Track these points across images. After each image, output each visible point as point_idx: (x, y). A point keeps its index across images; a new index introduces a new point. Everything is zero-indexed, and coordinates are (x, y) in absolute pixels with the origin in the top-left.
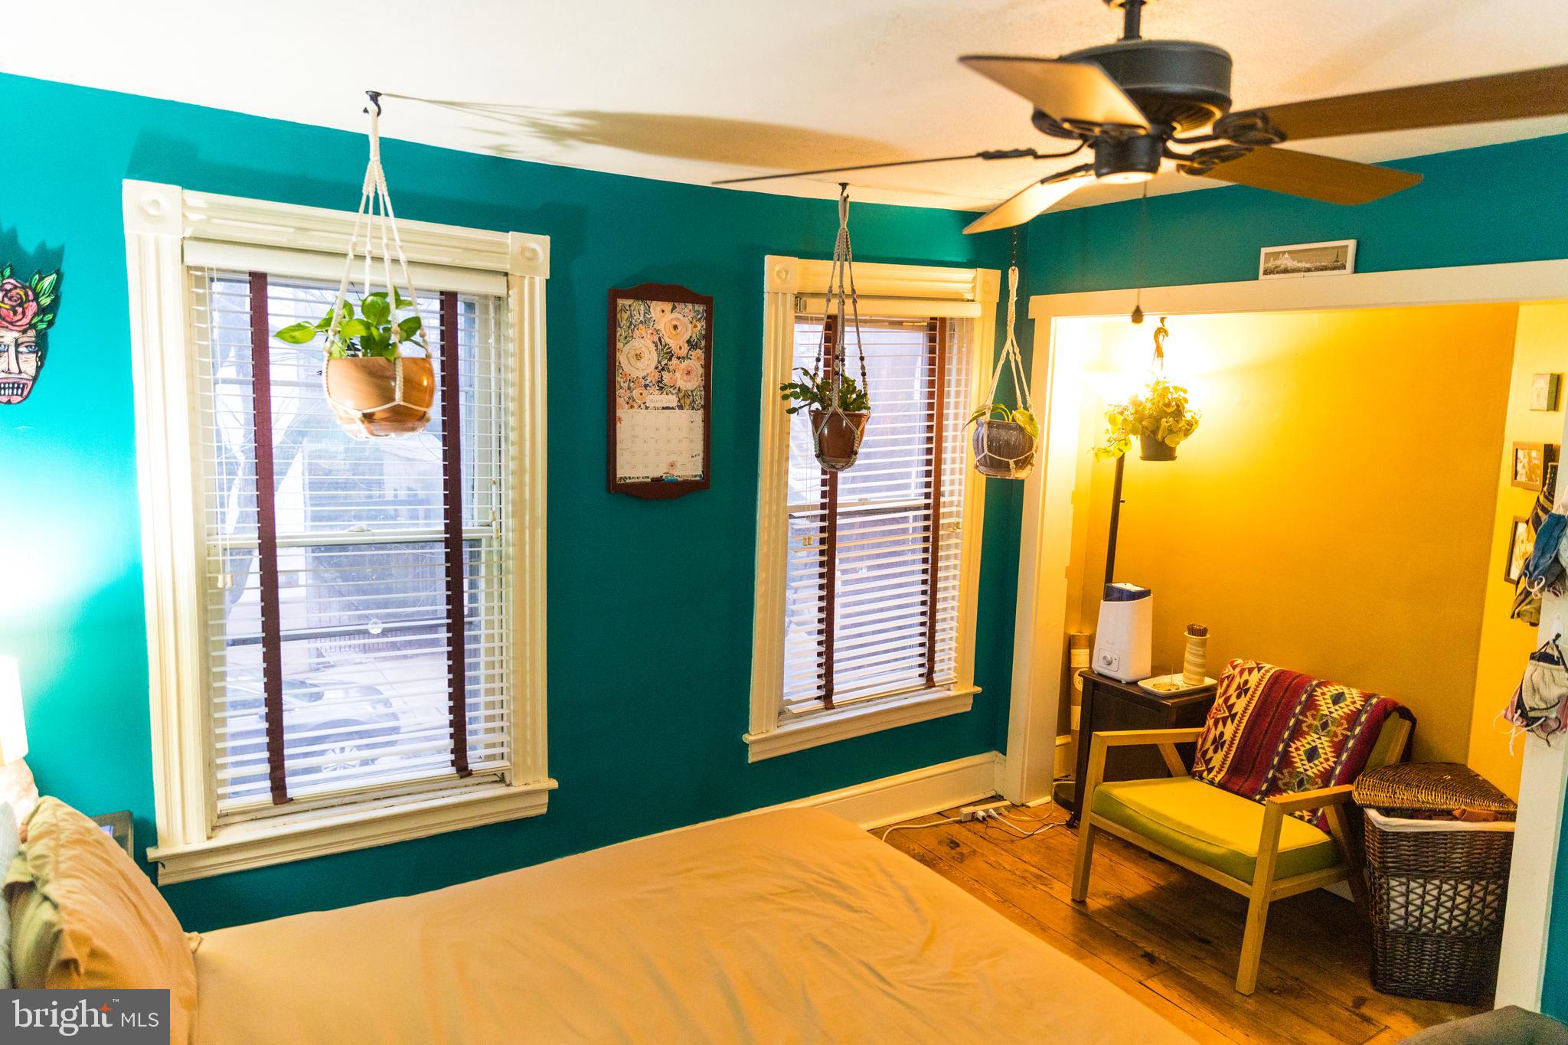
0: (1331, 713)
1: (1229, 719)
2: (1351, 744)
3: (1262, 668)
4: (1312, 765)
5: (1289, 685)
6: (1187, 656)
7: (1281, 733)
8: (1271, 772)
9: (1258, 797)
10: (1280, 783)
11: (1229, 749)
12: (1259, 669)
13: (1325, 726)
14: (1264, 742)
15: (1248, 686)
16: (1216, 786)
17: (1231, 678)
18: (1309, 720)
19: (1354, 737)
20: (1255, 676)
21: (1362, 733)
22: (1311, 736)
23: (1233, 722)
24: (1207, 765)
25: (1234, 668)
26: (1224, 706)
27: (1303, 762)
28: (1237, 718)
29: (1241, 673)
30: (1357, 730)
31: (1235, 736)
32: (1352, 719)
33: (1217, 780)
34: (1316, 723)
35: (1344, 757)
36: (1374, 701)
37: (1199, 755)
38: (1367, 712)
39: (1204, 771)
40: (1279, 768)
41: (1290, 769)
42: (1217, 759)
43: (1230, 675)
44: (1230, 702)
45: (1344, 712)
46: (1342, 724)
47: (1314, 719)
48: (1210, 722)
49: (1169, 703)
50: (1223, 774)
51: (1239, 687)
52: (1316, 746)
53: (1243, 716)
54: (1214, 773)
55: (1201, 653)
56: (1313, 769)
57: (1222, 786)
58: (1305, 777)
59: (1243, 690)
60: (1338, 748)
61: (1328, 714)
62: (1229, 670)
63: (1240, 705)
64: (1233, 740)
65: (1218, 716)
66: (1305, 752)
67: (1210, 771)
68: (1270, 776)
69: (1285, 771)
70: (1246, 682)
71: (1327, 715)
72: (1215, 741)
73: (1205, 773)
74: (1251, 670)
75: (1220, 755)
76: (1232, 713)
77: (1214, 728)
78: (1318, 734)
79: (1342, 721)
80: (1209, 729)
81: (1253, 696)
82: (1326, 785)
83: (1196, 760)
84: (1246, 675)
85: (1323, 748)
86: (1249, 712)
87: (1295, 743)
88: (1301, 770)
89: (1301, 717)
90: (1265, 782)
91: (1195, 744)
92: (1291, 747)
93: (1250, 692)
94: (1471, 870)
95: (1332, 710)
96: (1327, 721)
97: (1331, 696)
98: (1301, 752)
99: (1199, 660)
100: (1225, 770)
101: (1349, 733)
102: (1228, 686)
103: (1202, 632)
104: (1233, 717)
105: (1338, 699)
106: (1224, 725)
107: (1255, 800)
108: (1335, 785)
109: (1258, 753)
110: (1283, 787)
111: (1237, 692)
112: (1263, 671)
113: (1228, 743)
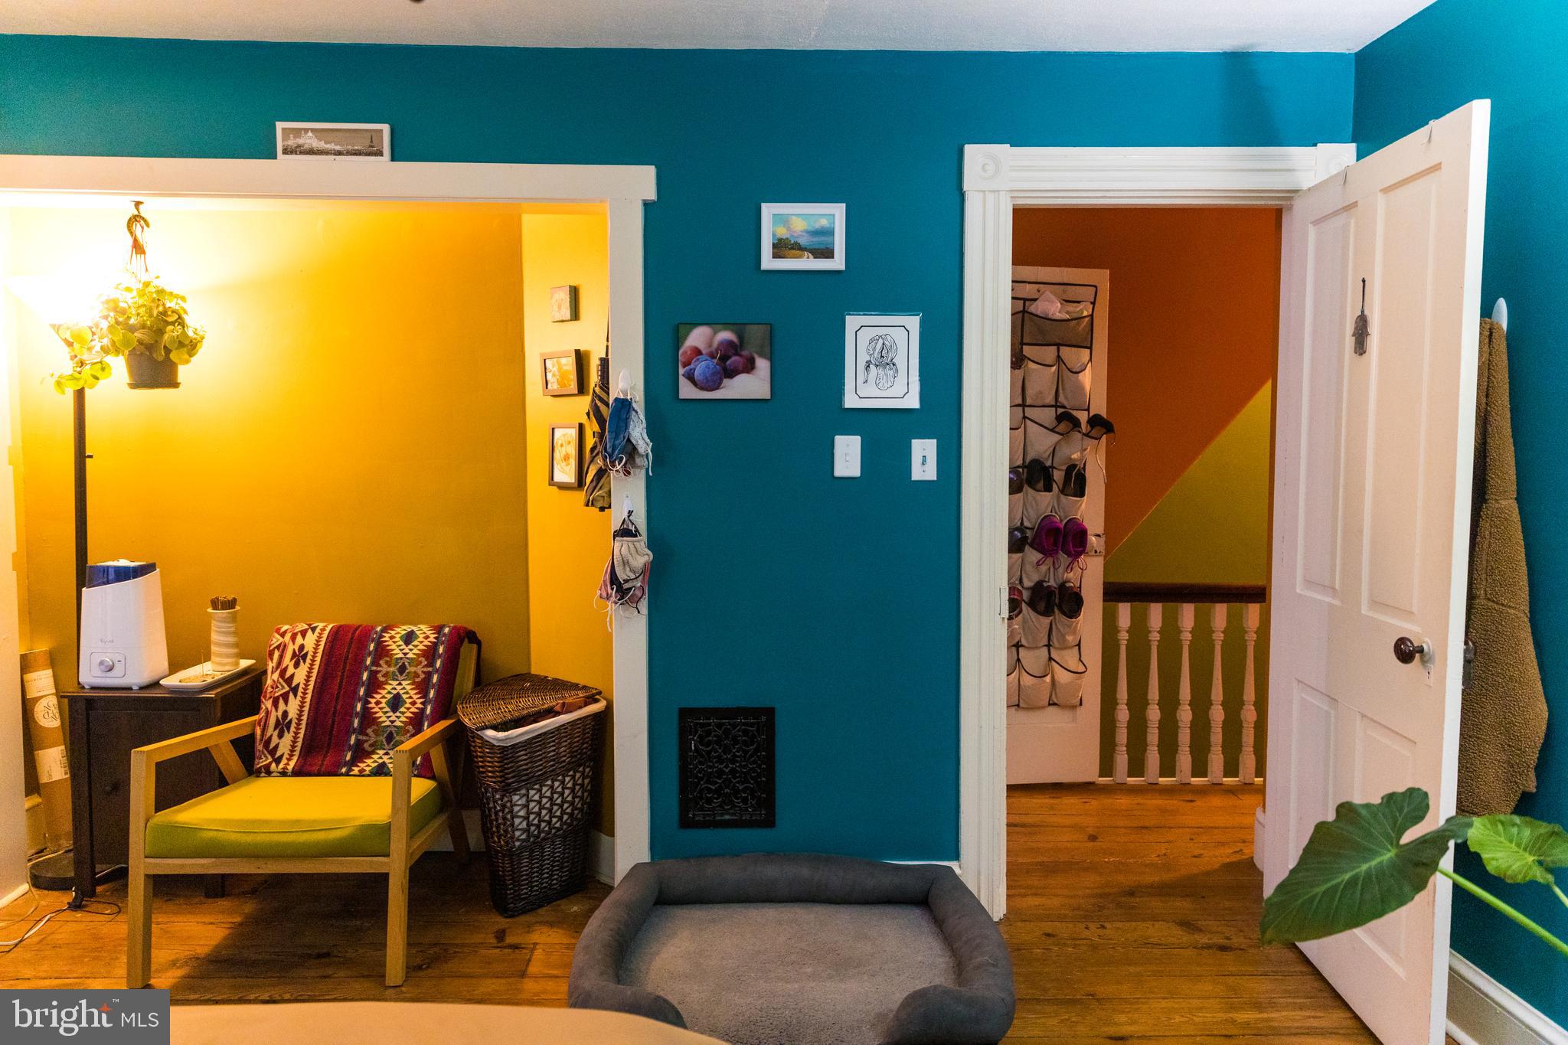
0: (405, 654)
1: (291, 694)
2: (435, 678)
3: (314, 627)
4: (398, 714)
5: (352, 638)
6: (214, 636)
7: (355, 692)
8: (353, 738)
9: (344, 770)
10: (366, 745)
11: (298, 728)
12: (313, 630)
13: (402, 669)
14: (339, 707)
15: (305, 651)
16: (290, 776)
17: (282, 648)
18: (384, 668)
19: (437, 671)
20: (309, 639)
21: (443, 664)
22: (390, 684)
23: (295, 696)
24: (273, 755)
25: (283, 635)
26: (281, 680)
27: (388, 715)
28: (300, 690)
29: (293, 638)
30: (438, 663)
31: (301, 711)
32: (430, 653)
33: (290, 768)
34: (392, 669)
35: (432, 693)
36: (447, 630)
37: (260, 747)
38: (443, 643)
39: (270, 763)
40: (362, 730)
41: (375, 727)
42: (284, 745)
43: (280, 645)
44: (288, 674)
45: (419, 650)
46: (421, 662)
47: (389, 666)
48: (268, 704)
49: (211, 695)
50: (295, 759)
51: (294, 655)
52: (398, 693)
53: (306, 685)
54: (284, 761)
55: (233, 629)
56: (400, 719)
57: (298, 773)
58: (393, 730)
59: (299, 657)
60: (423, 688)
61: (403, 656)
62: (277, 639)
63: (300, 675)
64: (300, 716)
65: (277, 695)
66: (388, 703)
67: (278, 761)
68: (352, 742)
69: (369, 731)
70: (302, 647)
71: (401, 658)
72: (278, 724)
73: (273, 765)
74: (304, 633)
75: (288, 737)
76: (293, 685)
77: (274, 710)
78: (397, 680)
79: (420, 659)
80: (268, 713)
81: (313, 661)
82: (419, 730)
83: (258, 754)
84: (299, 640)
85: (407, 693)
86: (313, 679)
87: (374, 697)
88: (388, 723)
89: (374, 668)
90: (349, 750)
91: (252, 736)
92: (370, 703)
93: (309, 657)
94: (573, 760)
95: (407, 651)
96: (404, 663)
97: (401, 638)
98: (383, 705)
99: (232, 640)
100: (297, 753)
101: (430, 669)
102: (281, 657)
103: (231, 604)
104: (295, 690)
105: (409, 638)
106: (286, 702)
107: (342, 775)
108: (429, 727)
109: (333, 722)
110: (370, 749)
111: (294, 661)
112: (316, 631)
113: (295, 721)
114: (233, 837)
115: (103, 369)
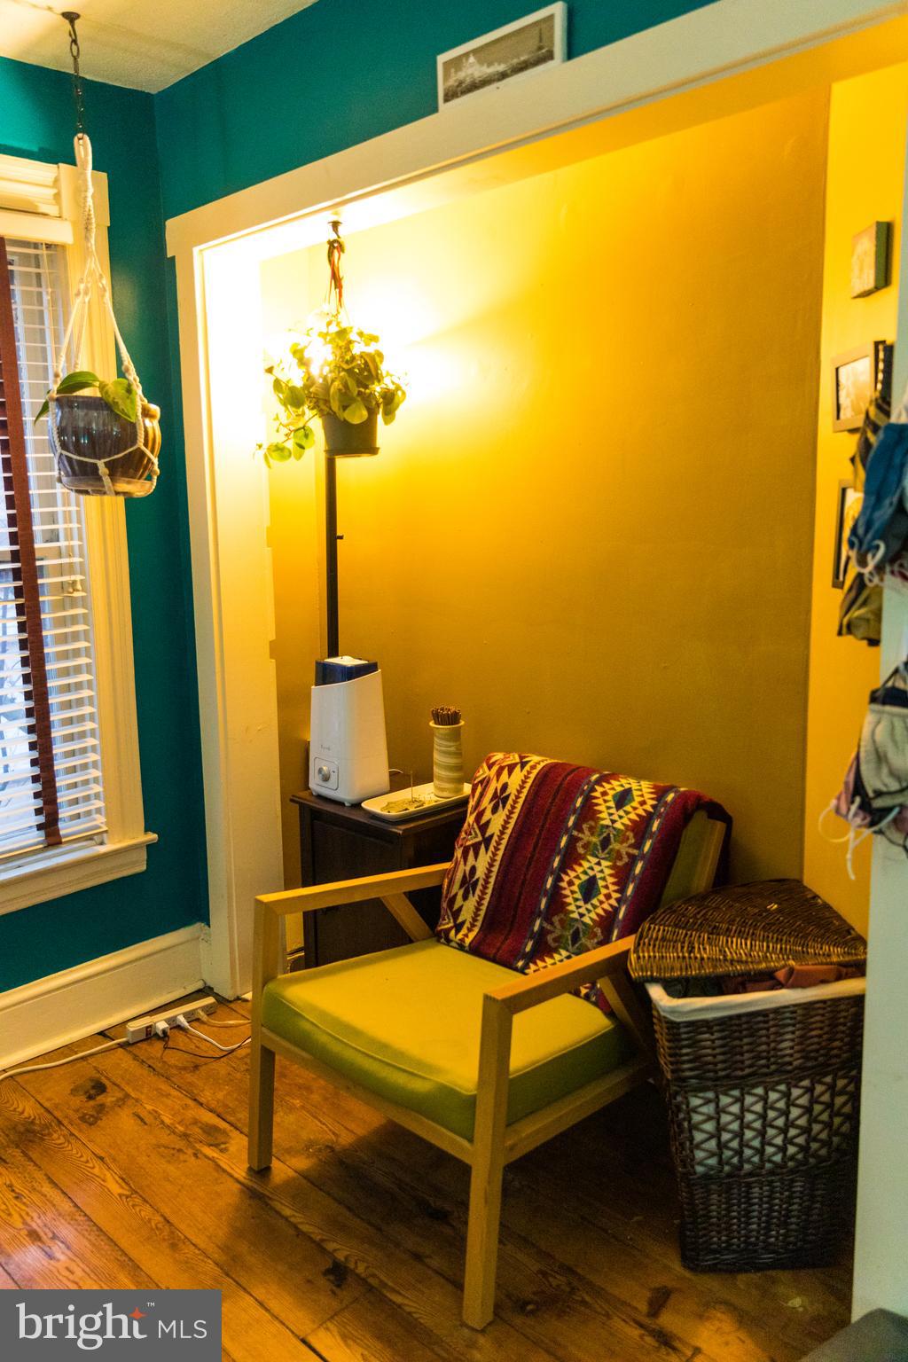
0: (613, 822)
1: (483, 846)
2: (638, 869)
3: (527, 762)
4: (589, 906)
5: (561, 784)
6: (437, 757)
7: (549, 861)
8: (538, 922)
9: (520, 964)
10: (550, 938)
11: (483, 892)
12: (523, 765)
13: (605, 843)
14: (528, 877)
15: (507, 793)
16: (466, 952)
17: (485, 783)
18: (586, 836)
19: (643, 857)
20: (518, 775)
21: (653, 848)
22: (589, 861)
23: (487, 849)
24: (455, 919)
25: (490, 767)
26: (475, 824)
27: (578, 903)
28: (493, 843)
29: (499, 774)
30: (647, 846)
31: (490, 871)
32: (640, 828)
33: (468, 941)
34: (595, 840)
35: (630, 890)
36: (671, 798)
37: (445, 905)
38: (659, 816)
39: (450, 929)
40: (548, 918)
41: (562, 916)
42: (468, 908)
43: (484, 779)
44: (484, 820)
45: (630, 819)
46: (628, 839)
47: (592, 834)
48: (458, 853)
49: (399, 830)
50: (476, 930)
51: (495, 796)
52: (594, 877)
53: (500, 838)
54: (464, 931)
55: (453, 749)
56: (588, 913)
57: (476, 950)
58: (581, 927)
59: (500, 799)
60: (622, 876)
61: (610, 824)
62: (483, 772)
63: (496, 822)
64: (488, 876)
65: (469, 843)
66: (581, 886)
67: (458, 927)
68: (536, 928)
69: (556, 919)
70: (505, 787)
71: (607, 827)
72: (464, 882)
73: (453, 932)
74: (511, 768)
75: (472, 901)
76: (487, 835)
77: (462, 863)
78: (597, 857)
79: (627, 834)
80: (457, 864)
81: (513, 807)
83: (442, 911)
84: (504, 777)
85: (604, 879)
86: (509, 831)
87: (567, 874)
88: (575, 915)
89: (575, 833)
90: (531, 938)
91: (440, 887)
92: (562, 880)
93: (510, 802)
94: (810, 1064)
95: (615, 817)
96: (609, 834)
97: (614, 796)
98: (575, 888)
99: (452, 761)
100: (479, 924)
101: (636, 852)
102: (482, 795)
103: (453, 719)
104: (487, 841)
105: (623, 799)
106: (476, 856)
107: (516, 969)
108: (619, 938)
109: (520, 894)
110: (553, 945)
111: (493, 803)
112: (527, 768)
113: (481, 882)
114: (323, 1039)
115: (306, 436)
